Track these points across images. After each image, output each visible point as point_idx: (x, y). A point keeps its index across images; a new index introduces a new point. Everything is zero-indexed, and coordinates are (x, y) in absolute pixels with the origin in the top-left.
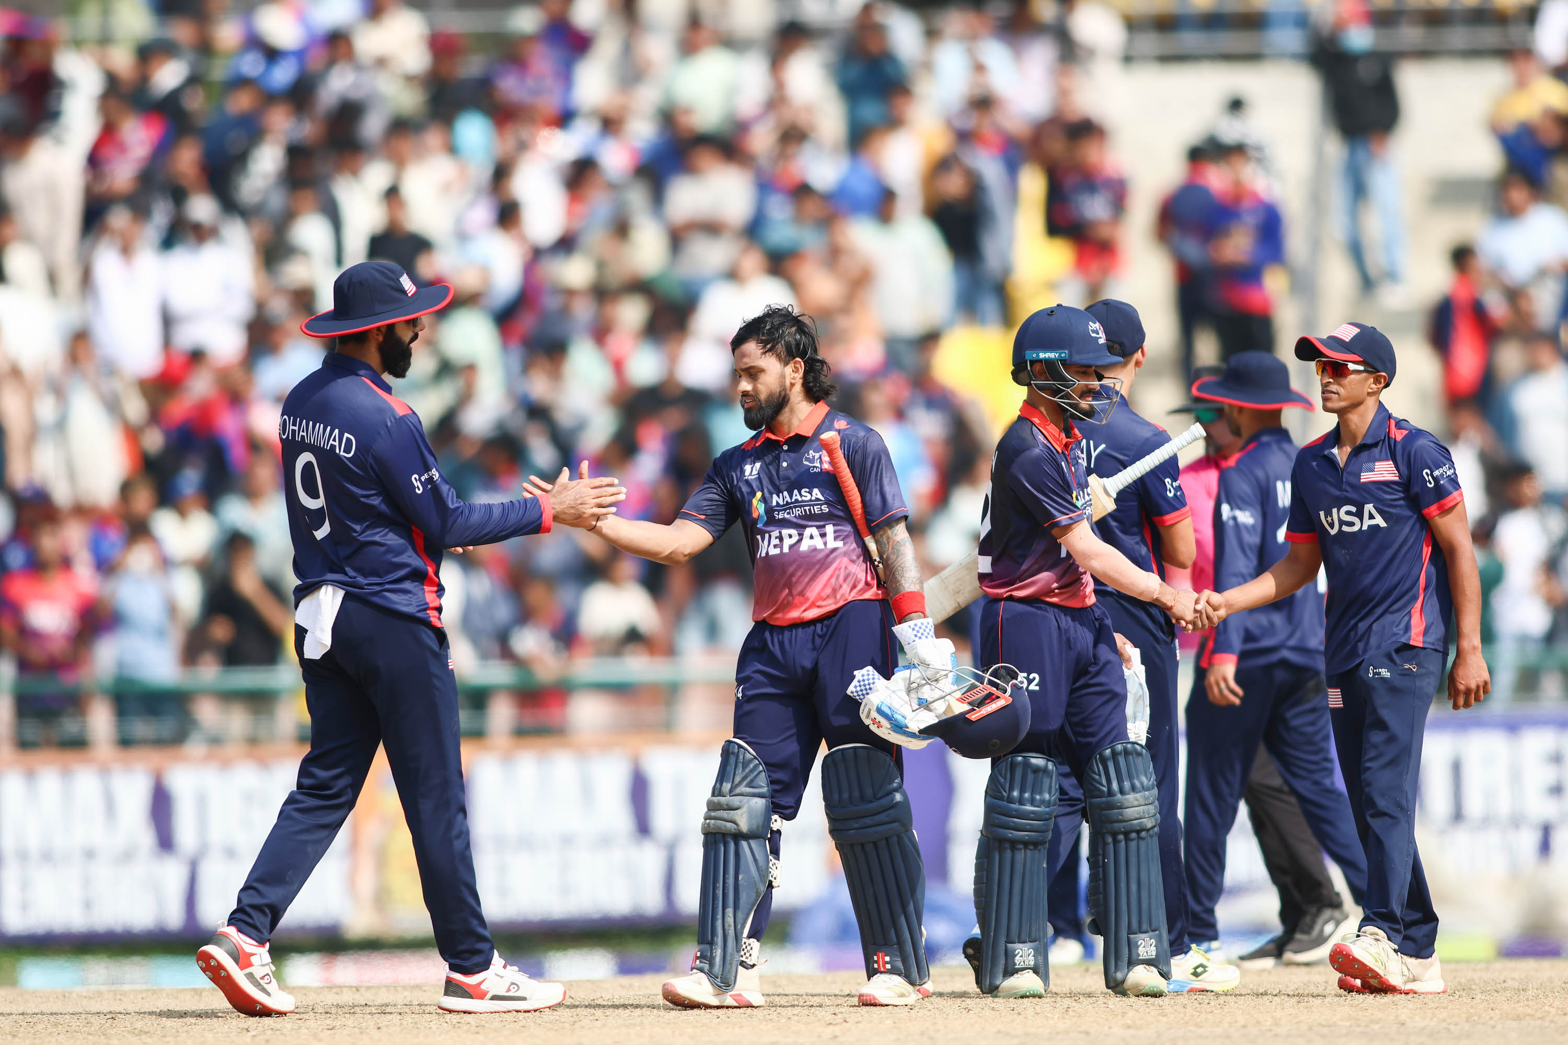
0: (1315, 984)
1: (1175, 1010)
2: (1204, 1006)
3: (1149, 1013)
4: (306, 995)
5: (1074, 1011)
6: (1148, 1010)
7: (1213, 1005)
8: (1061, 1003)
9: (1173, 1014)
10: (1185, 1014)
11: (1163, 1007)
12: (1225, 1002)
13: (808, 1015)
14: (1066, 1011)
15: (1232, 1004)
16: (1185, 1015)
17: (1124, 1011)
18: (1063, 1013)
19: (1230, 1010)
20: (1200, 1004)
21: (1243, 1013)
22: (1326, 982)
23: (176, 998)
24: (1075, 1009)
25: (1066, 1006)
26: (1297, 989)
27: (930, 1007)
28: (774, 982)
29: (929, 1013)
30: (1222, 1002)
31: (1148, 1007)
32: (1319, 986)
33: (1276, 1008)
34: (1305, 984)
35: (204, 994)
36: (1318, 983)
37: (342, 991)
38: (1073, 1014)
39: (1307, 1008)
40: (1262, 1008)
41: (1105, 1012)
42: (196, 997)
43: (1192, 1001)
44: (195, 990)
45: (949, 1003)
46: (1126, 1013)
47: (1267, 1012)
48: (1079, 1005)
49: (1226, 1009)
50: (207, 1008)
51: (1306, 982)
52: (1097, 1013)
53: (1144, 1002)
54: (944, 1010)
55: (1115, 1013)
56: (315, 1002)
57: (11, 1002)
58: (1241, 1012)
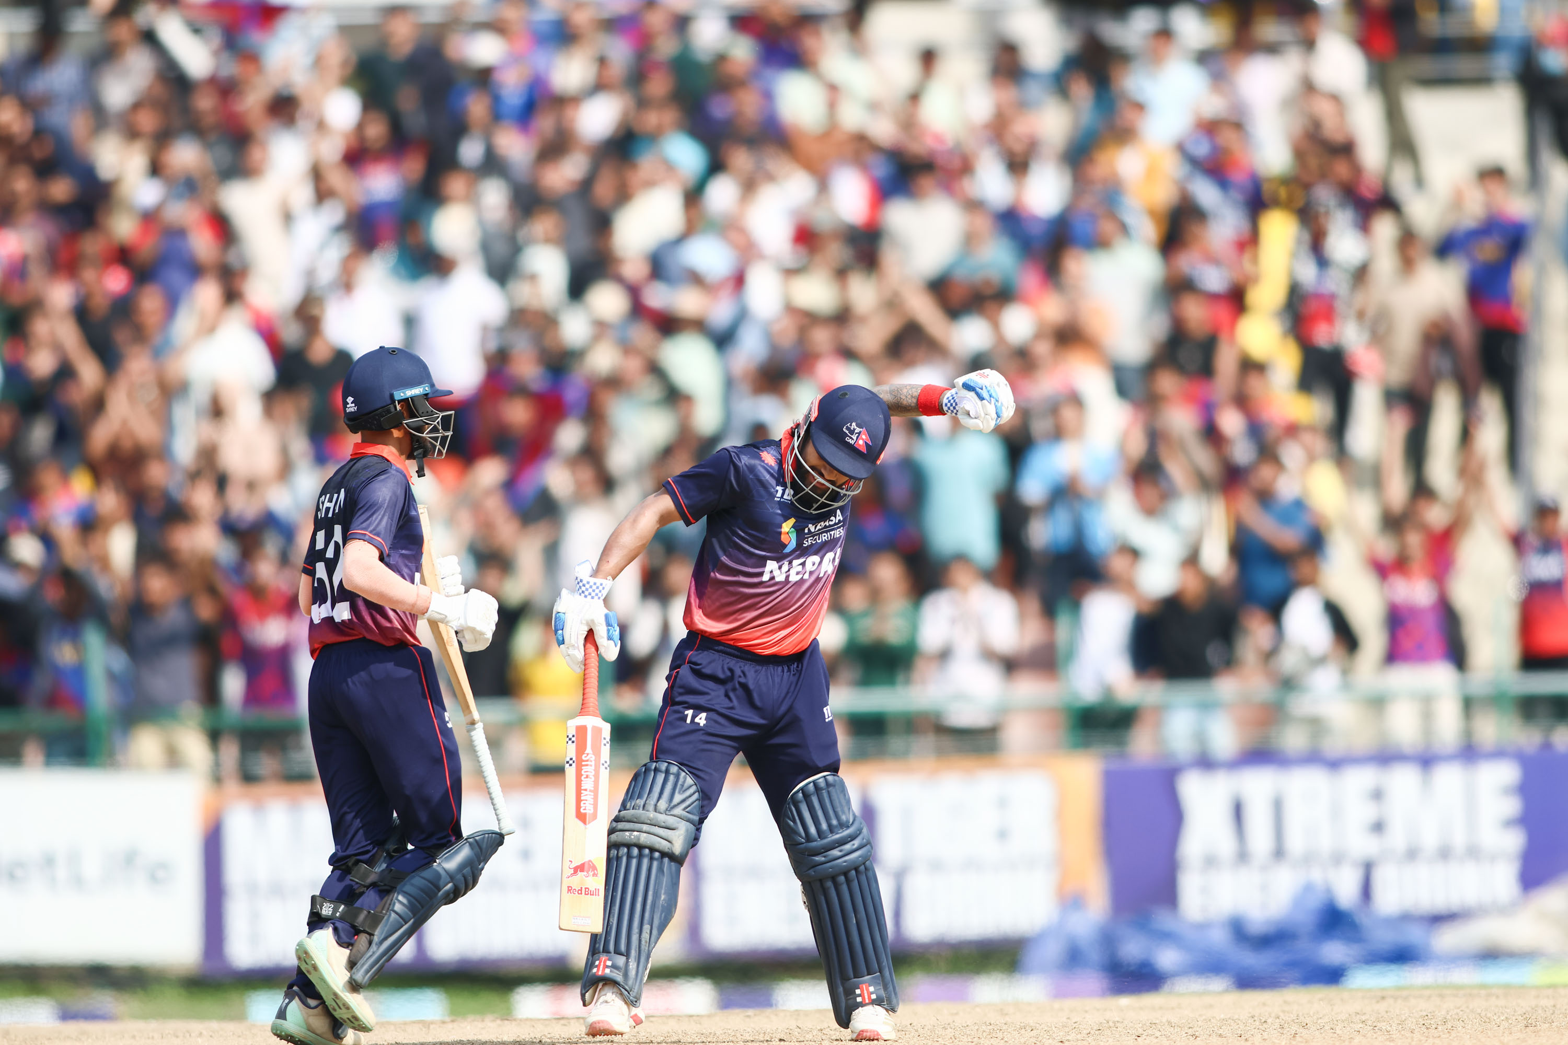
0: (1543, 1009)
1: (1403, 1035)
2: (1432, 1031)
3: (1376, 1038)
4: (533, 1026)
5: (1301, 1037)
6: (1375, 1036)
7: (1440, 1029)
8: (1288, 1029)
9: (1401, 1039)
10: (1412, 1038)
11: (1390, 1033)
12: (1452, 1027)
13: (1035, 1043)
14: (1294, 1037)
15: (1459, 1029)
16: (1413, 1040)
17: (1351, 1036)
18: (1290, 1039)
19: (1458, 1034)
20: (1427, 1028)
21: (1470, 1038)
22: (1554, 1006)
23: (404, 1031)
24: (1302, 1035)
25: (1294, 1032)
26: (1525, 1014)
27: (1158, 1034)
28: (1001, 1010)
29: (1156, 1040)
30: (1450, 1027)
31: (1375, 1033)
32: (1547, 1010)
33: (1504, 1033)
34: (1533, 1009)
35: (432, 1026)
36: (1546, 1007)
37: (569, 1023)
38: (1300, 1039)
39: (1535, 1032)
40: (1489, 1032)
41: (1332, 1037)
42: (424, 1029)
43: (1419, 1026)
44: (422, 1022)
45: (1176, 1030)
46: (1354, 1039)
47: (1495, 1036)
48: (1306, 1031)
49: (1453, 1034)
50: (435, 1041)
51: (1533, 1006)
52: (1324, 1039)
53: (1372, 1028)
54: (1172, 1036)
55: (1342, 1038)
56: (542, 1034)
57: (239, 1036)
58: (1468, 1036)
